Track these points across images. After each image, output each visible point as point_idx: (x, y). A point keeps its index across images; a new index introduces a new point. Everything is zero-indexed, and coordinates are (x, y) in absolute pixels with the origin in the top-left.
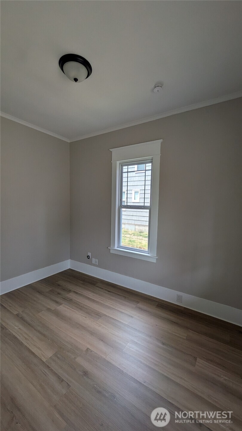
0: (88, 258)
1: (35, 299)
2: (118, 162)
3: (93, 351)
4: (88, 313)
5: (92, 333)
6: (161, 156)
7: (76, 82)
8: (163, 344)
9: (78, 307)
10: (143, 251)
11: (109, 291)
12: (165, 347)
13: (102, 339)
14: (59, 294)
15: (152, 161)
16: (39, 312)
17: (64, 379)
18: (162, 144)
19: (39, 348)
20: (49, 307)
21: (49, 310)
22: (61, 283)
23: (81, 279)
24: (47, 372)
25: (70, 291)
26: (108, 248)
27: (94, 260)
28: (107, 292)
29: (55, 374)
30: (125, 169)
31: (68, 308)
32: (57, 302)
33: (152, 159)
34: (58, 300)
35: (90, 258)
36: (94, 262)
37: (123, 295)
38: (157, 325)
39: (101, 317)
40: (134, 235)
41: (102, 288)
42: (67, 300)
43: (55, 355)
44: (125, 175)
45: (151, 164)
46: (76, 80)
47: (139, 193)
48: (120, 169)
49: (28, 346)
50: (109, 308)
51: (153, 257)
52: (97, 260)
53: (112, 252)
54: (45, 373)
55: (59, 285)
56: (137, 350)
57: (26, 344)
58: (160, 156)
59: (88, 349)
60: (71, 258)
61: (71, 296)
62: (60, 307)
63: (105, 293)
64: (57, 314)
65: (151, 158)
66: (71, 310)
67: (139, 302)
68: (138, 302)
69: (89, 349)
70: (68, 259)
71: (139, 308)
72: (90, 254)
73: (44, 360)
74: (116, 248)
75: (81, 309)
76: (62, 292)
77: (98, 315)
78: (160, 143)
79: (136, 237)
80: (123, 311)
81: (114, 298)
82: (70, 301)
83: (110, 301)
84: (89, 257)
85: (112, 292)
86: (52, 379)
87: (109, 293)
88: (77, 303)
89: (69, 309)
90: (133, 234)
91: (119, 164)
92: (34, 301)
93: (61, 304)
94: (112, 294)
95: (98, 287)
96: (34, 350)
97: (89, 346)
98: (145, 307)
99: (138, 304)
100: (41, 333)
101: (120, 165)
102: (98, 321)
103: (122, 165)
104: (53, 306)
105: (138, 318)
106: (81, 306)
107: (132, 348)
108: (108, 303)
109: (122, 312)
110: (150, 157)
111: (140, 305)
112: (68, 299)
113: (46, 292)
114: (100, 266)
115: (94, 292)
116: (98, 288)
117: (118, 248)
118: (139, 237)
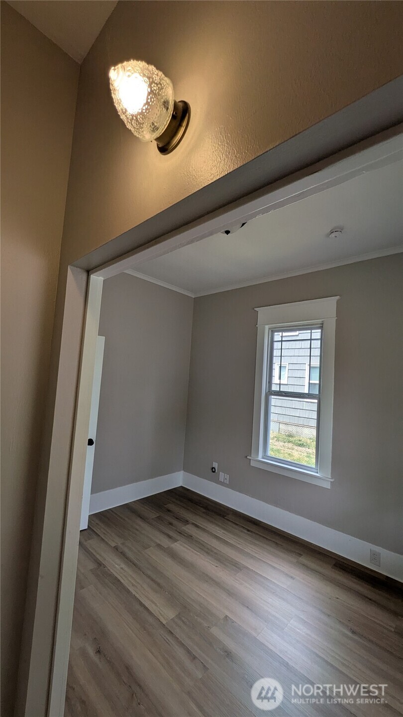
0: (214, 472)
1: (138, 527)
2: (267, 327)
3: (236, 623)
4: (219, 560)
5: (231, 593)
6: (337, 320)
7: (227, 234)
8: (354, 632)
9: (202, 549)
10: (305, 468)
11: (248, 531)
12: (356, 637)
13: (247, 604)
14: (171, 524)
15: (322, 327)
16: (146, 549)
17: (197, 656)
18: (338, 303)
19: (153, 602)
20: (159, 542)
21: (159, 546)
22: (171, 506)
23: (201, 505)
24: (171, 641)
25: (187, 522)
26: (248, 457)
27: (222, 476)
28: (246, 531)
29: (182, 645)
30: (277, 336)
31: (187, 548)
32: (170, 537)
33: (322, 324)
34: (171, 533)
35: (216, 471)
36: (221, 479)
37: (273, 540)
38: (338, 598)
39: (241, 570)
40: (278, 440)
41: (237, 524)
42: (184, 535)
43: (179, 616)
44: (277, 345)
45: (320, 330)
46: (227, 232)
47: (287, 369)
48: (270, 336)
49: (137, 596)
50: (253, 557)
51: (325, 478)
52: (227, 477)
53: (253, 464)
54: (167, 641)
55: (169, 511)
56: (307, 634)
57: (134, 593)
58: (335, 320)
59: (226, 616)
60: (186, 469)
61: (189, 529)
62: (176, 545)
63: (242, 531)
64: (173, 555)
65: (321, 322)
66: (193, 552)
67: (302, 555)
68: (300, 555)
69: (228, 617)
70: (180, 471)
71: (303, 565)
72: (215, 465)
73: (164, 622)
74: (260, 458)
75: (207, 553)
76: (175, 522)
77: (236, 566)
78: (336, 301)
79: (282, 444)
80: (276, 566)
81: (257, 542)
82: (189, 537)
83: (251, 546)
84: (214, 470)
85: (254, 533)
86: (180, 653)
87: (249, 533)
88: (200, 542)
89: (190, 550)
90: (275, 439)
91: (269, 329)
92: (137, 530)
93: (176, 541)
94: (254, 535)
95: (230, 521)
96: (147, 604)
97: (228, 614)
98: (313, 565)
99: (300, 559)
100: (153, 580)
101: (270, 331)
102: (237, 575)
103: (273, 331)
104: (165, 542)
105: (302, 580)
106: (208, 549)
107: (299, 629)
108: (250, 549)
109: (275, 568)
110: (319, 321)
111: (303, 560)
112: (186, 534)
113: (152, 519)
114: (232, 485)
115: (225, 529)
116: (230, 523)
117: (263, 458)
118: (286, 444)
